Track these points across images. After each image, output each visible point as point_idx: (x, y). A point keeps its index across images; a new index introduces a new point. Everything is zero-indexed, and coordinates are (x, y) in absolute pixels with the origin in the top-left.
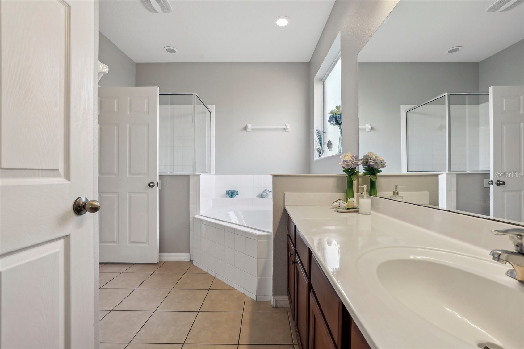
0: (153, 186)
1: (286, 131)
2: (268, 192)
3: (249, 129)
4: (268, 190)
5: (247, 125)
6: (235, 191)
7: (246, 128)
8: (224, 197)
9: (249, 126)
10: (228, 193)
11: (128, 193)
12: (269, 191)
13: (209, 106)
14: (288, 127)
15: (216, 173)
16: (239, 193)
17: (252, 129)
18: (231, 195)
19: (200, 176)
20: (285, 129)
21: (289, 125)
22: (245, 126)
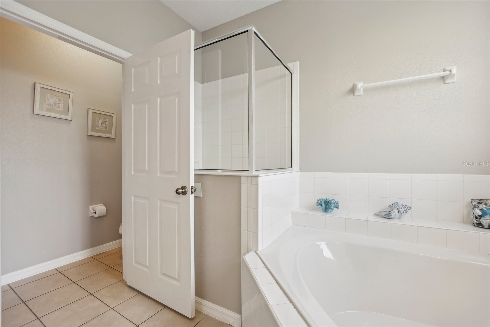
0: (184, 193)
1: (447, 82)
2: (402, 209)
3: (360, 92)
4: (400, 203)
5: (356, 83)
6: (332, 202)
7: (353, 90)
8: (313, 209)
9: (360, 85)
10: (319, 203)
11: (158, 201)
12: (403, 206)
13: (290, 65)
14: (454, 71)
15: (302, 169)
16: (340, 205)
17: (365, 90)
18: (326, 208)
19: (259, 178)
20: (443, 78)
21: (455, 67)
22: (351, 86)
